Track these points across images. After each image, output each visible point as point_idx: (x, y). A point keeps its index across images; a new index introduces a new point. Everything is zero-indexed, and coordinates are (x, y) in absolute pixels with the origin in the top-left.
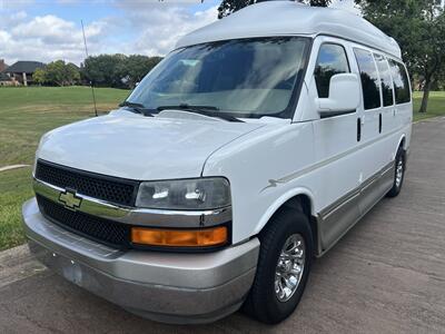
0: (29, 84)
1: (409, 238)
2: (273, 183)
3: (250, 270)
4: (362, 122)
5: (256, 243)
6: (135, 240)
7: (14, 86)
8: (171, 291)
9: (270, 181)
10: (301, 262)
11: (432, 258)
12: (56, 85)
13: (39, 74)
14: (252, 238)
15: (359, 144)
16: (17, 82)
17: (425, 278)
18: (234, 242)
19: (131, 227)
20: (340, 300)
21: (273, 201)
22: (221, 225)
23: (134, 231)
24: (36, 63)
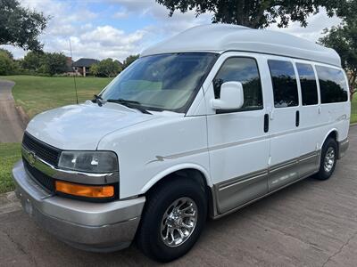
0: (87, 75)
1: (314, 214)
2: (160, 158)
3: (135, 218)
4: (270, 117)
5: (143, 200)
6: (58, 189)
7: (77, 76)
8: (72, 226)
9: (157, 157)
10: (193, 219)
11: (324, 232)
12: (105, 76)
13: (94, 68)
14: (140, 196)
15: (266, 134)
16: (79, 74)
17: (306, 246)
18: (121, 198)
19: (55, 180)
20: (225, 253)
21: (154, 176)
22: (110, 185)
23: (57, 183)
24: (93, 60)
